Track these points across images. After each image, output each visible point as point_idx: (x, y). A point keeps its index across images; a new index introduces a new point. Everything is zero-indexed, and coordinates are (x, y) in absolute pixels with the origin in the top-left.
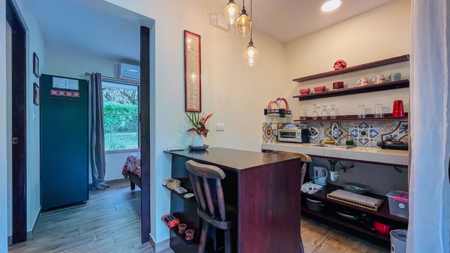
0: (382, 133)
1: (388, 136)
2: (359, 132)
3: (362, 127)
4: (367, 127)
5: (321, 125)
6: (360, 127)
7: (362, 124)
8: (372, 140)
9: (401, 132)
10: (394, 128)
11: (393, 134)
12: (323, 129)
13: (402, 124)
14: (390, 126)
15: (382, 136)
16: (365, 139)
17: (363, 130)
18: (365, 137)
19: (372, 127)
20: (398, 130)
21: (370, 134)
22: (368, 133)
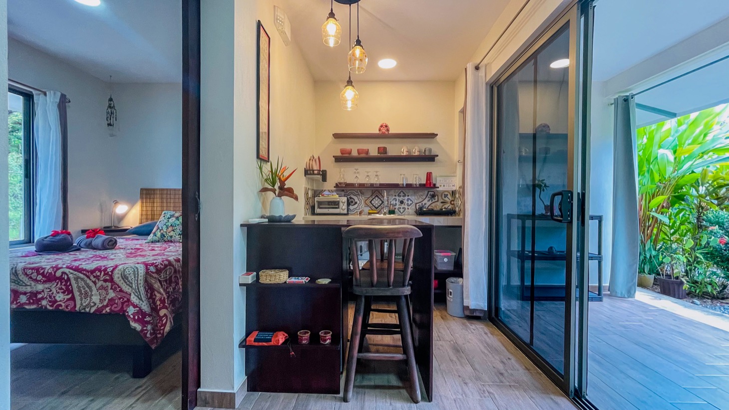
0: (416, 201)
1: (420, 204)
2: (398, 200)
3: (401, 196)
4: (404, 196)
5: (361, 193)
6: (399, 196)
7: (400, 193)
8: (408, 209)
9: (429, 201)
10: (424, 197)
11: (424, 203)
12: (363, 198)
13: (430, 193)
14: (422, 195)
15: (416, 204)
16: (403, 208)
17: (401, 199)
18: (403, 206)
19: (408, 196)
20: (427, 199)
21: (407, 202)
22: (405, 201)
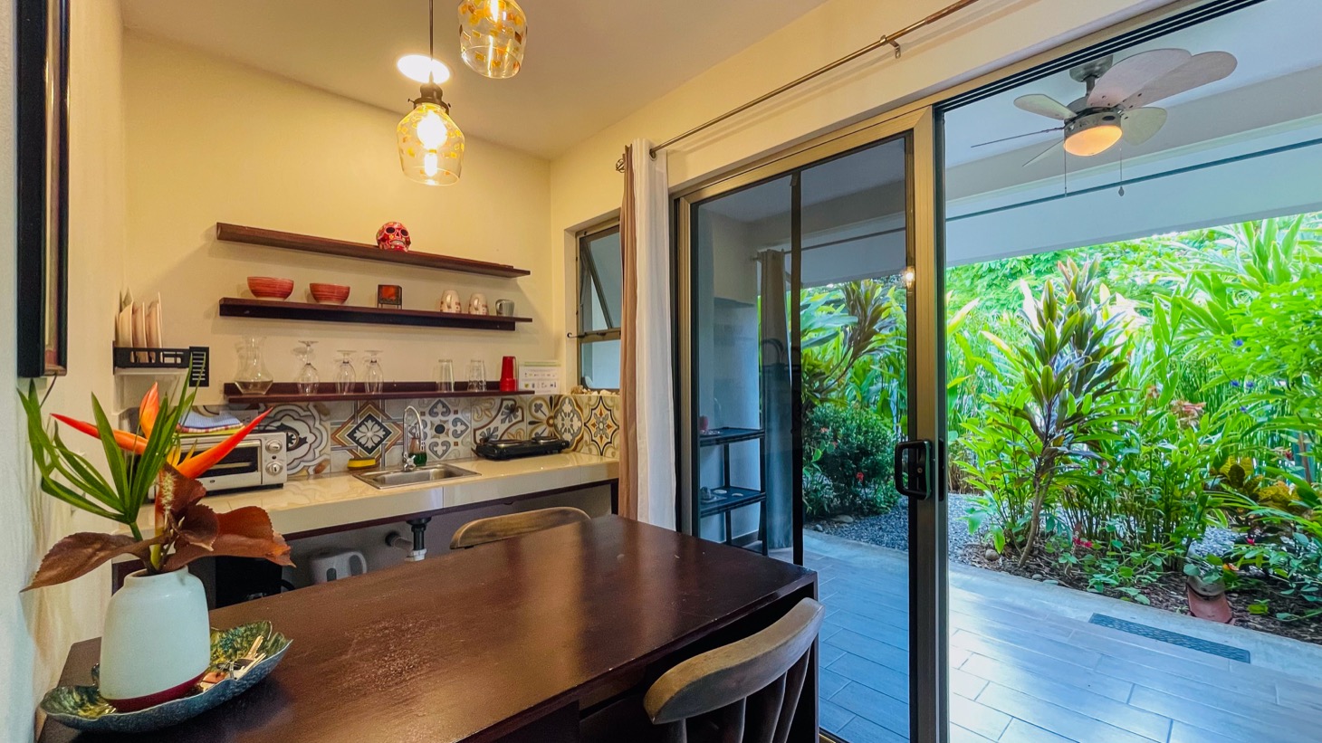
0: (475, 425)
1: (485, 430)
2: (429, 425)
3: (437, 414)
4: (447, 412)
5: (319, 412)
6: (432, 413)
7: (435, 406)
8: (456, 444)
9: (503, 421)
10: (494, 414)
11: (492, 426)
13: (505, 403)
14: (488, 410)
15: (475, 430)
16: (443, 444)
17: (437, 420)
18: (443, 438)
19: (456, 412)
20: (500, 417)
21: (452, 428)
22: (449, 426)
